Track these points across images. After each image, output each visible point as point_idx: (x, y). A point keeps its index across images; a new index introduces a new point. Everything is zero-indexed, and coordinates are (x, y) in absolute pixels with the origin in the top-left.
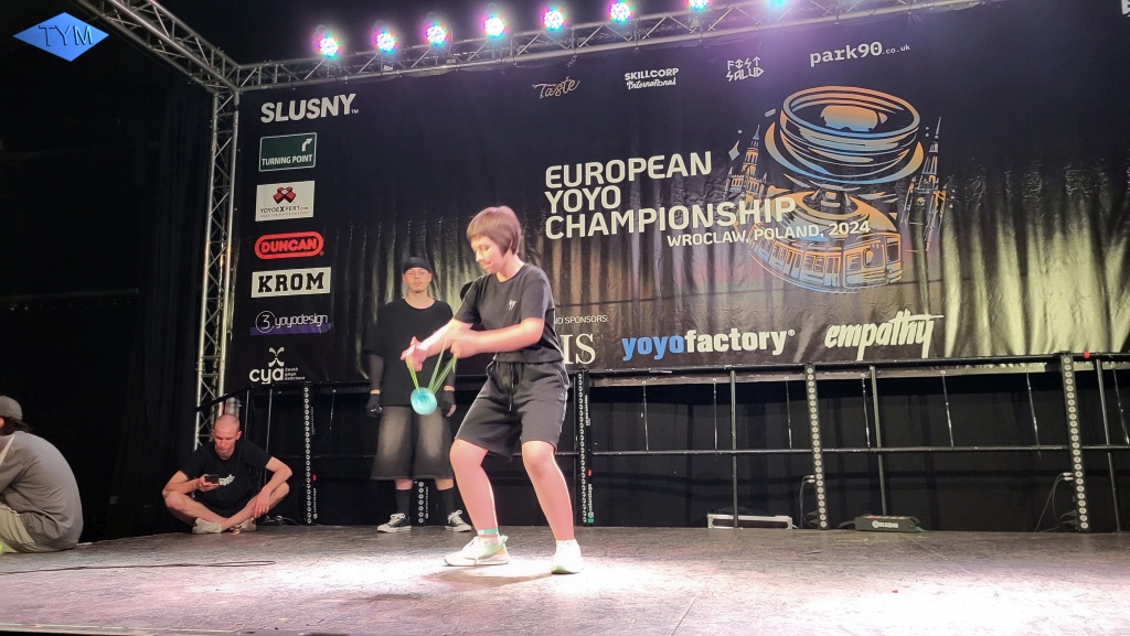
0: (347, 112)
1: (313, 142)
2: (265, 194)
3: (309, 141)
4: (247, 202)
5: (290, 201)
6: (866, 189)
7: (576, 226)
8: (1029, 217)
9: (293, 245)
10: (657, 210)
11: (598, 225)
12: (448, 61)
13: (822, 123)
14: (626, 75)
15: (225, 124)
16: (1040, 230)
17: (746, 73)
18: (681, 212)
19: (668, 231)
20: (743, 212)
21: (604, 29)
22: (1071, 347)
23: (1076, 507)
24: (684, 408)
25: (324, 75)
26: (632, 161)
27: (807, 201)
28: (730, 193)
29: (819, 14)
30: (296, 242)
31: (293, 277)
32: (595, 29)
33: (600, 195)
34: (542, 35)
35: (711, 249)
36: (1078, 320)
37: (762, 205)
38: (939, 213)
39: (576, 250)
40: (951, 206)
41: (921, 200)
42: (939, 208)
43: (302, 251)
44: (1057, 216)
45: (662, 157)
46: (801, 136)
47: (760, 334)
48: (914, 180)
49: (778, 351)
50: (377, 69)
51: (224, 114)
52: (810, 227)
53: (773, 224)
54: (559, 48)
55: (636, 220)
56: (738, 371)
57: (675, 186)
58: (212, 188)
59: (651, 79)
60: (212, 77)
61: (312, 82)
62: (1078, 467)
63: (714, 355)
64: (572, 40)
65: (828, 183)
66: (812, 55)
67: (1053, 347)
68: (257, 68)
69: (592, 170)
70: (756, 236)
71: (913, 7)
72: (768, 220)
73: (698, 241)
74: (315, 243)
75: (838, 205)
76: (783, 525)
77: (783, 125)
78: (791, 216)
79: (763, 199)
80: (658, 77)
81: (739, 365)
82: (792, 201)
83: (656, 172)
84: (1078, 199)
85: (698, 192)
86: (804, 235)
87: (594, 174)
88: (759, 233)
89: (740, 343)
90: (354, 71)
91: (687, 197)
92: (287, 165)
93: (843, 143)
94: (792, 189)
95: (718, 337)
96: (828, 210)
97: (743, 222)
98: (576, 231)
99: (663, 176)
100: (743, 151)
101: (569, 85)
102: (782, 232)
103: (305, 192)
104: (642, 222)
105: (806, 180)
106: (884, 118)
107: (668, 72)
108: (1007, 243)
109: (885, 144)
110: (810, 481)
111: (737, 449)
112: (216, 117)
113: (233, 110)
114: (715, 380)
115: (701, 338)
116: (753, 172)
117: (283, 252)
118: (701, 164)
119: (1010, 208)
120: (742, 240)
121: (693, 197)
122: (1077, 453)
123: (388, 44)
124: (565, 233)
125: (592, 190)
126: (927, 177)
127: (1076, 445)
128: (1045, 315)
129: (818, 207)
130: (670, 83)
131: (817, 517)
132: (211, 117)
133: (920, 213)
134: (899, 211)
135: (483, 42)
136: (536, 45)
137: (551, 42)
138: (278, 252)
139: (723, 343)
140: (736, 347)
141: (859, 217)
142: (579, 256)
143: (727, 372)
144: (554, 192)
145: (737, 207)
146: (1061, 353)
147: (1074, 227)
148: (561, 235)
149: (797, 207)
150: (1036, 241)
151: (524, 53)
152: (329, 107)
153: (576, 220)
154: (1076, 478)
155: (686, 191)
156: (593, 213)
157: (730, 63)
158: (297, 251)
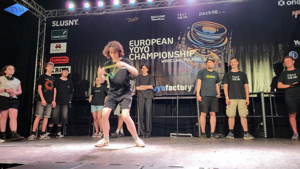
0: (76, 24)
1: (66, 32)
2: (53, 46)
3: (65, 32)
4: (48, 48)
5: (60, 48)
6: (213, 49)
7: (137, 57)
8: (254, 57)
9: (60, 60)
10: (159, 53)
11: (143, 57)
12: (104, 11)
13: (202, 31)
14: (152, 17)
15: (42, 26)
16: (256, 60)
17: (183, 17)
18: (165, 54)
19: (162, 59)
20: (181, 54)
21: (145, 4)
22: (263, 91)
23: (264, 132)
24: (165, 105)
25: (70, 14)
26: (152, 40)
27: (198, 51)
28: (178, 49)
29: (202, 2)
30: (61, 59)
31: (60, 69)
32: (143, 4)
33: (144, 49)
34: (129, 5)
35: (172, 64)
36: (265, 84)
37: (186, 52)
38: (231, 55)
39: (137, 63)
40: (234, 54)
41: (227, 52)
42: (231, 54)
43: (63, 61)
44: (261, 57)
45: (160, 39)
46: (196, 34)
47: (185, 86)
48: (225, 46)
49: (189, 91)
50: (84, 13)
51: (42, 24)
52: (198, 58)
53: (189, 57)
54: (134, 9)
55: (153, 56)
56: (179, 96)
57: (164, 47)
58: (38, 44)
59: (158, 18)
60: (38, 13)
61: (66, 16)
62: (264, 121)
63: (173, 91)
64: (137, 7)
65: (203, 47)
66: (200, 13)
67: (259, 90)
68: (51, 11)
69: (142, 42)
70: (184, 60)
71: (226, 1)
72: (188, 56)
73: (169, 61)
74: (66, 60)
75: (206, 53)
76: (190, 136)
77: (192, 31)
78: (193, 55)
79: (186, 50)
80: (160, 18)
81: (179, 94)
82: (194, 51)
83: (159, 43)
84: (266, 52)
85: (169, 48)
86: (197, 60)
87: (142, 43)
88: (185, 59)
89: (180, 88)
90: (78, 13)
91: (166, 50)
92: (59, 38)
93: (207, 36)
94: (194, 48)
95: (174, 87)
96: (203, 54)
97: (181, 56)
98: (137, 58)
99: (160, 44)
100: (181, 38)
101: (136, 19)
102: (191, 60)
103: (64, 46)
104: (155, 56)
105: (197, 46)
106: (218, 30)
107: (162, 16)
108: (248, 63)
109: (218, 37)
110: (197, 125)
111: (178, 116)
112: (39, 24)
113: (45, 23)
114: (173, 98)
115: (169, 87)
116: (184, 44)
117: (58, 62)
118: (170, 41)
119: (249, 55)
120: (181, 61)
121: (168, 50)
122: (264, 118)
123: (87, 6)
124: (134, 58)
125: (142, 47)
126: (228, 46)
127: (264, 116)
128: (257, 82)
129: (200, 53)
130: (163, 19)
131: (198, 134)
133: (226, 55)
134: (221, 54)
135: (113, 7)
136: (127, 8)
137: (132, 7)
138: (56, 62)
139: (175, 88)
140: (179, 89)
141: (211, 56)
142: (138, 65)
143: (176, 96)
144: (132, 47)
145: (180, 52)
146: (261, 92)
147: (265, 60)
148: (133, 59)
149: (195, 53)
150: (255, 63)
151: (124, 10)
152: (71, 23)
153: (137, 55)
154: (264, 124)
155: (166, 48)
156: (142, 53)
157: (178, 14)
158: (61, 62)
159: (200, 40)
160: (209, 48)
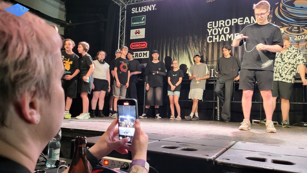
0: (153, 9)
1: (145, 18)
2: (133, 32)
4: (128, 34)
5: (139, 34)
9: (140, 45)
11: (223, 38)
13: (294, 6)
15: (123, 14)
26: (233, 20)
27: (287, 30)
31: (140, 53)
33: (223, 30)
39: (216, 45)
43: (142, 47)
45: (242, 18)
46: (287, 10)
51: (123, 12)
58: (120, 31)
60: (120, 2)
61: (144, 2)
65: (295, 24)
75: (298, 31)
77: (281, 6)
83: (240, 22)
87: (222, 24)
92: (138, 24)
93: (300, 12)
94: (283, 26)
96: (294, 32)
98: (216, 40)
99: (242, 24)
103: (143, 31)
105: (287, 23)
113: (125, 10)
116: (270, 21)
117: (137, 47)
118: (254, 20)
125: (221, 28)
129: (291, 32)
132: (119, 12)
138: (136, 47)
141: (304, 34)
142: (217, 47)
144: (210, 29)
148: (212, 41)
149: (284, 31)
152: (149, 8)
153: (216, 37)
156: (221, 35)
158: (140, 47)
159: (291, 16)
160: (302, 25)
